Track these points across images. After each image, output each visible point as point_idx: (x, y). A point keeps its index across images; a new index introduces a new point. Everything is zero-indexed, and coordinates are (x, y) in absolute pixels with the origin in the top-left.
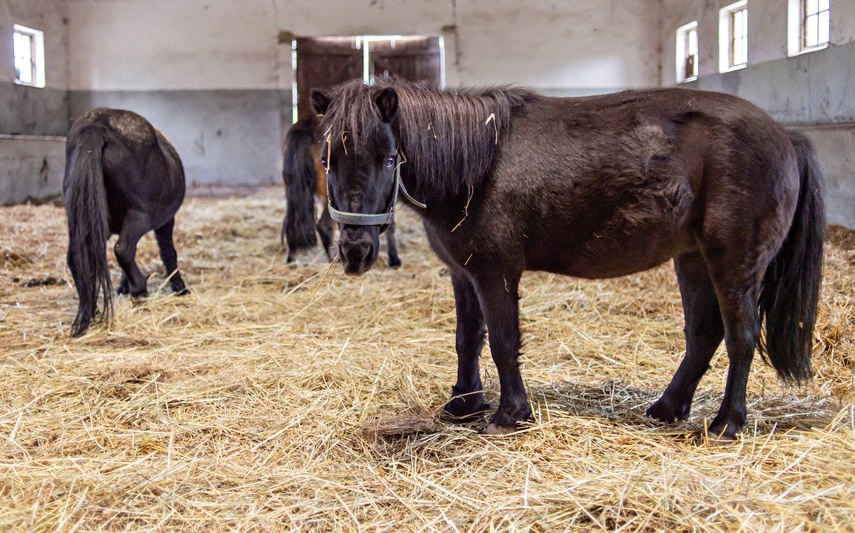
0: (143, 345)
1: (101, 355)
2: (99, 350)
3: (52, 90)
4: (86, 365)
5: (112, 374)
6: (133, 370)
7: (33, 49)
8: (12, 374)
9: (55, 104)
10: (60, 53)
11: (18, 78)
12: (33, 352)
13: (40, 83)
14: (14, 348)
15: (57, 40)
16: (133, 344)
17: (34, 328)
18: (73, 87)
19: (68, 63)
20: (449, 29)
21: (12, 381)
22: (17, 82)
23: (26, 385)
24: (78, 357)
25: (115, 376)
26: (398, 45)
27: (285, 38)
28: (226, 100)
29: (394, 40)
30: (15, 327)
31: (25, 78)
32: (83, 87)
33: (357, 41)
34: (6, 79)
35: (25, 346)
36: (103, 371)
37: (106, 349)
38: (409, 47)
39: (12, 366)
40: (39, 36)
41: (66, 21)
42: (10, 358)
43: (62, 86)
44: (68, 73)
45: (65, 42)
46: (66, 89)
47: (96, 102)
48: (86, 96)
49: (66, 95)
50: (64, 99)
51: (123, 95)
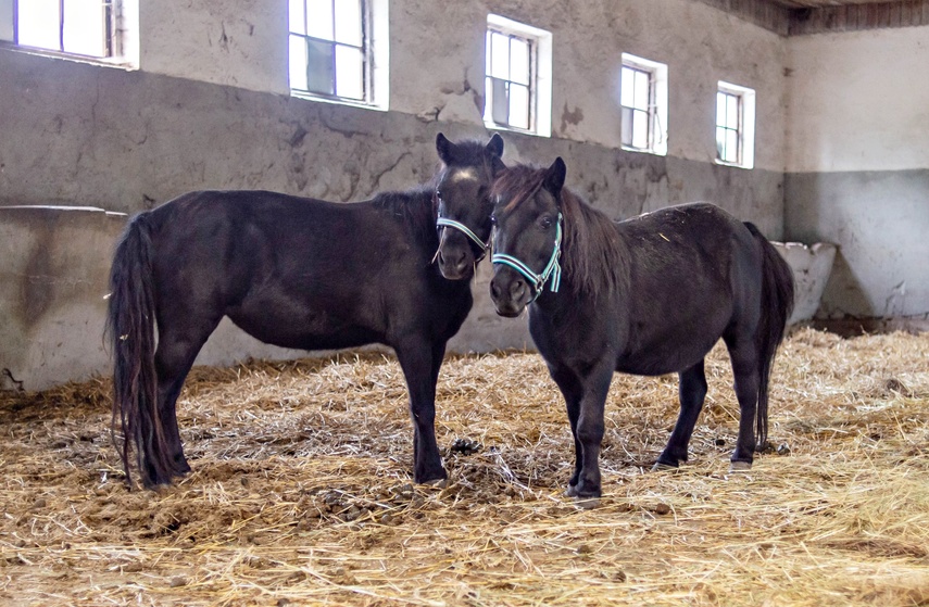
0: (916, 555)
1: (854, 563)
2: (849, 555)
3: (764, 172)
4: (835, 576)
5: (880, 593)
6: (911, 592)
7: (740, 115)
8: (730, 575)
9: (766, 193)
10: (779, 119)
11: (719, 157)
12: (754, 547)
13: (748, 163)
14: (726, 538)
15: (775, 100)
16: (901, 553)
17: (751, 513)
18: (793, 169)
19: (787, 133)
21: (730, 584)
22: (718, 162)
23: (750, 593)
24: (820, 561)
25: (884, 597)
30: (725, 508)
31: (729, 157)
32: (807, 168)
34: (704, 159)
35: (740, 537)
36: (864, 587)
37: (859, 555)
39: (728, 564)
40: (750, 95)
41: (787, 72)
42: (725, 552)
43: (777, 168)
44: (787, 148)
45: (786, 102)
46: (783, 171)
47: (825, 189)
48: (810, 180)
49: (781, 180)
50: (779, 186)
51: (863, 178)
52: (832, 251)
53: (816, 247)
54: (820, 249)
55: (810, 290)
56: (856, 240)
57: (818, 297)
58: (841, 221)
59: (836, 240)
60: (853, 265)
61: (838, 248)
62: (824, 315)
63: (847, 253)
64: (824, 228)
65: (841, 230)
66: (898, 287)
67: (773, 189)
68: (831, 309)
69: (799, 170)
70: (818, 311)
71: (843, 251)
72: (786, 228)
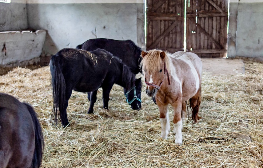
9: (18, 12)
18: (29, 2)
28: (108, 9)
32: (34, 2)
43: (24, 2)
46: (26, 3)
47: (41, 10)
48: (36, 6)
49: (25, 6)
50: (24, 9)
51: (54, 6)
52: (45, 33)
53: (37, 32)
54: (38, 32)
55: (36, 47)
56: (53, 29)
57: (41, 49)
58: (47, 22)
59: (46, 28)
60: (53, 37)
61: (47, 31)
62: (43, 55)
63: (50, 33)
64: (42, 24)
65: (48, 25)
66: (68, 45)
67: (21, 10)
68: (46, 53)
69: (31, 3)
70: (41, 54)
71: (49, 32)
72: (28, 24)
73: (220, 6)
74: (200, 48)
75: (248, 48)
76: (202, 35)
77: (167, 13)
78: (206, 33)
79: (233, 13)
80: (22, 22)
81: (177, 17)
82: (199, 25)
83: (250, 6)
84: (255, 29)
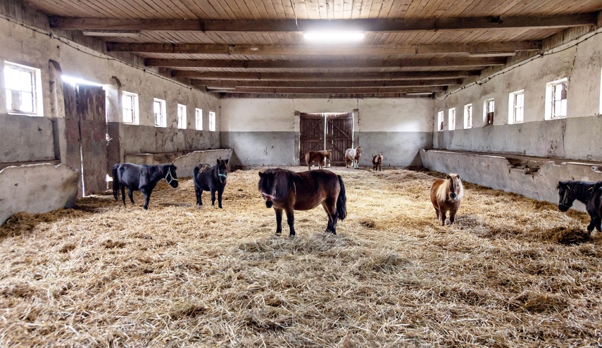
9: (217, 137)
10: (218, 119)
15: (218, 114)
18: (222, 131)
19: (221, 122)
20: (356, 110)
26: (337, 116)
27: (297, 113)
28: (275, 135)
29: (336, 114)
32: (226, 130)
33: (323, 114)
38: (341, 116)
40: (214, 114)
41: (220, 107)
43: (219, 130)
44: (221, 126)
45: (220, 115)
47: (230, 136)
48: (226, 133)
49: (219, 133)
50: (219, 135)
56: (238, 148)
58: (234, 144)
60: (237, 154)
61: (233, 150)
64: (230, 145)
68: (232, 164)
72: (221, 145)
73: (347, 134)
74: (335, 160)
75: (366, 160)
76: (336, 152)
77: (314, 138)
78: (339, 151)
79: (356, 138)
80: (218, 144)
81: (320, 140)
82: (334, 146)
83: (367, 133)
84: (370, 148)
